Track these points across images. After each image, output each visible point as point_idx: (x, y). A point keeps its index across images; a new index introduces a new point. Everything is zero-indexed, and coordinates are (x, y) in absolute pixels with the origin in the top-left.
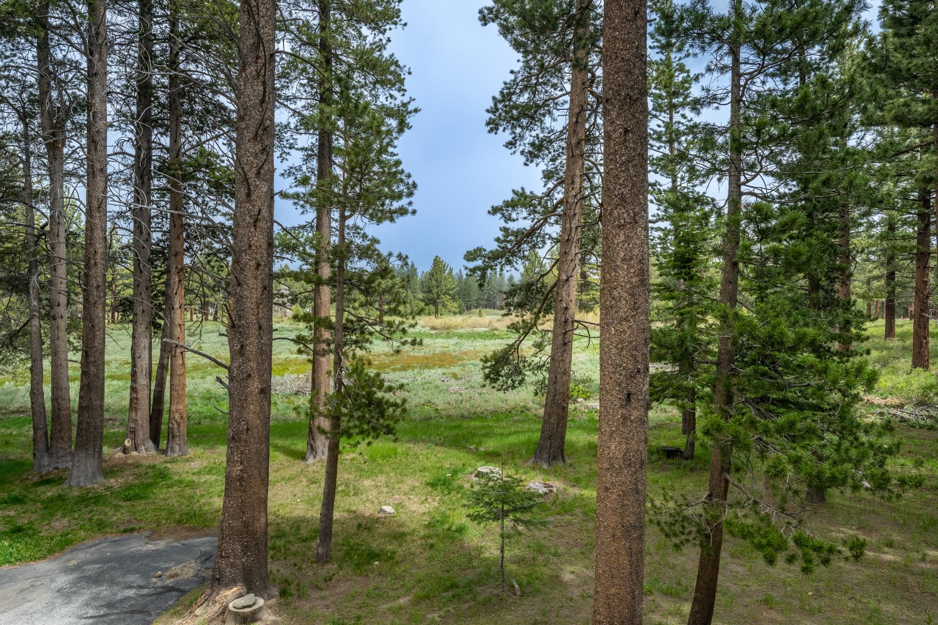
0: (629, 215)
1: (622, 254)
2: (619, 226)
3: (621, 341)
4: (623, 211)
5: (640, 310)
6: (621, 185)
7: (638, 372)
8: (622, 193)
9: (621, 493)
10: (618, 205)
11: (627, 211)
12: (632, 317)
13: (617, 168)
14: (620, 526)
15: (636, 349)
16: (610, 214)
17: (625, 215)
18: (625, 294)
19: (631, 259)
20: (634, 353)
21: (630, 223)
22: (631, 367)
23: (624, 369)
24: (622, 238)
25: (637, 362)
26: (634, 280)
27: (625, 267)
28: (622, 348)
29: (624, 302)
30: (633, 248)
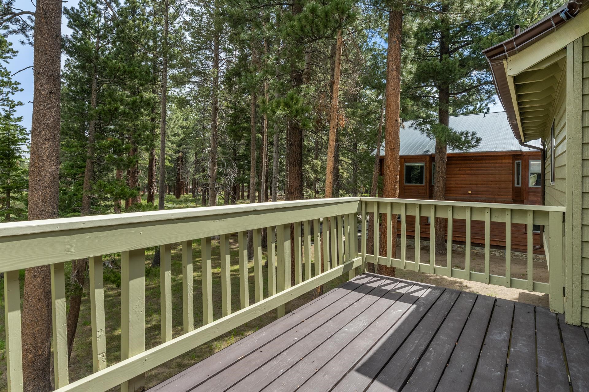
0: (51, 134)
1: (47, 154)
2: (45, 140)
3: (45, 198)
4: (48, 132)
5: (56, 183)
6: (47, 119)
7: (54, 213)
8: (48, 123)
9: (44, 276)
10: (45, 129)
11: (51, 132)
12: (52, 186)
13: (45, 110)
14: (43, 293)
15: (53, 202)
16: (40, 132)
17: (49, 134)
18: (48, 174)
19: (52, 157)
20: (53, 204)
21: (52, 139)
22: (50, 211)
23: (47, 212)
24: (47, 146)
25: (54, 208)
26: (53, 167)
27: (49, 160)
28: (46, 202)
29: (47, 178)
30: (53, 151)
